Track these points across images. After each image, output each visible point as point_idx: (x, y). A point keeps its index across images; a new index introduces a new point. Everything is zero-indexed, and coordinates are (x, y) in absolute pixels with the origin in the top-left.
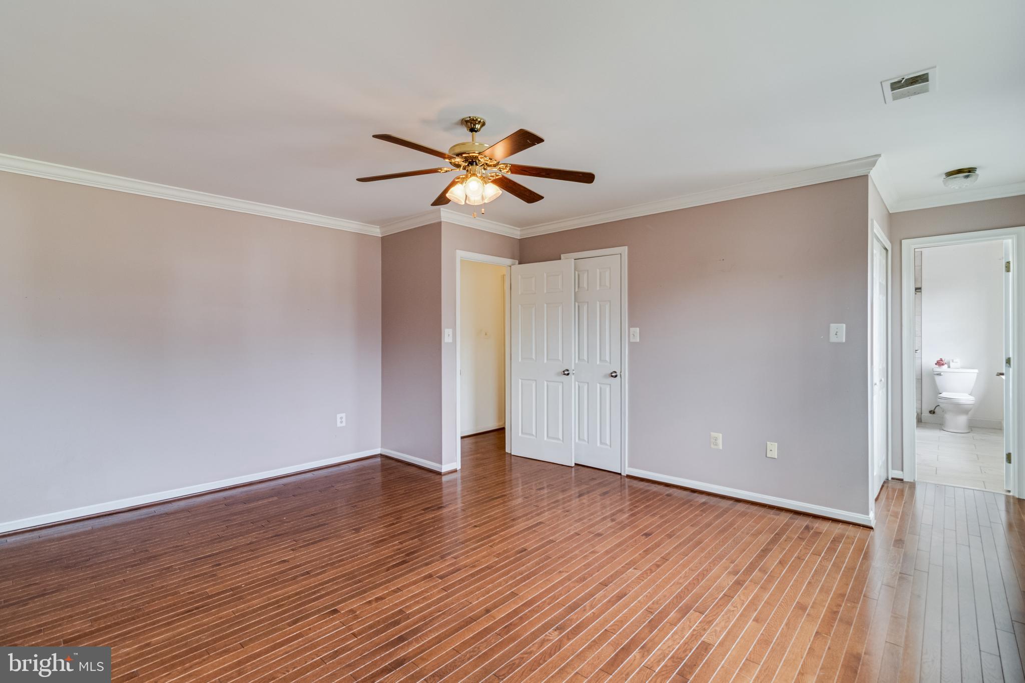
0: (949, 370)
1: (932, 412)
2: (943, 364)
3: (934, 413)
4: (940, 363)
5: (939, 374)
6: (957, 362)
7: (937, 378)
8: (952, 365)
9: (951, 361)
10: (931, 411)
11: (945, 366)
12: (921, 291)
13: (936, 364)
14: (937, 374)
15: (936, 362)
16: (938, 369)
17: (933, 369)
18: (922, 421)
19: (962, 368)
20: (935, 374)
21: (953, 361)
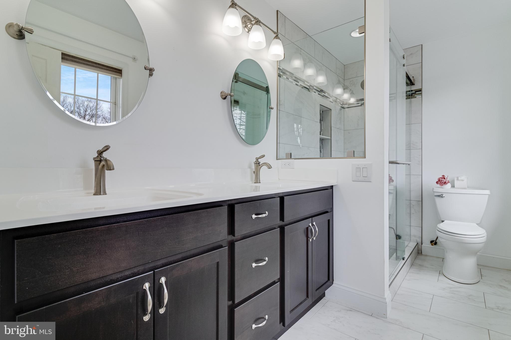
0: (453, 190)
1: (434, 243)
2: (445, 183)
3: (436, 244)
4: (442, 181)
5: (441, 196)
6: (463, 180)
7: (438, 200)
8: (457, 183)
9: (456, 179)
10: (433, 241)
11: (449, 185)
12: (421, 94)
13: (437, 183)
14: (439, 196)
15: (437, 180)
16: (439, 189)
17: (433, 189)
18: (423, 253)
19: (469, 187)
20: (436, 196)
21: (458, 179)
